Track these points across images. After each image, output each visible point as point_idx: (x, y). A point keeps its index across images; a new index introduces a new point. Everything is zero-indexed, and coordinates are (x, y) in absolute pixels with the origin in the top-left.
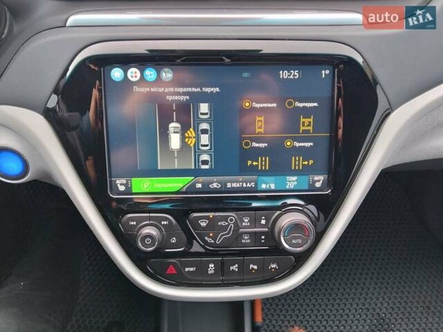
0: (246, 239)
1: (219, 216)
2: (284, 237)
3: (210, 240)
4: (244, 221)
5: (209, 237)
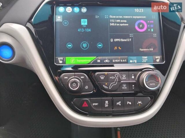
0: (125, 87)
1: (110, 74)
2: (146, 82)
3: (106, 87)
4: (123, 77)
5: (105, 85)
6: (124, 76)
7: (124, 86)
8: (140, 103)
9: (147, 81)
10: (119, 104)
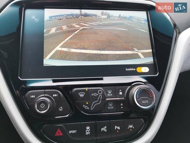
1: (92, 89)
2: (136, 99)
3: (87, 108)
4: (108, 93)
5: (86, 105)
6: (110, 92)
7: (111, 105)
8: (131, 127)
9: (138, 97)
10: (104, 130)
